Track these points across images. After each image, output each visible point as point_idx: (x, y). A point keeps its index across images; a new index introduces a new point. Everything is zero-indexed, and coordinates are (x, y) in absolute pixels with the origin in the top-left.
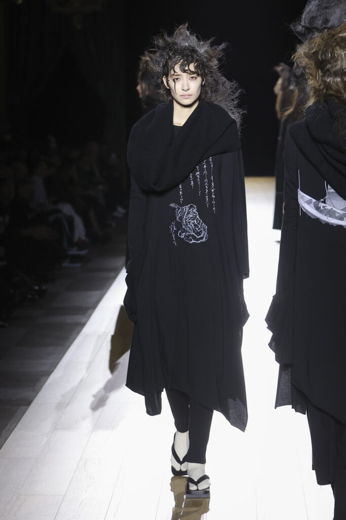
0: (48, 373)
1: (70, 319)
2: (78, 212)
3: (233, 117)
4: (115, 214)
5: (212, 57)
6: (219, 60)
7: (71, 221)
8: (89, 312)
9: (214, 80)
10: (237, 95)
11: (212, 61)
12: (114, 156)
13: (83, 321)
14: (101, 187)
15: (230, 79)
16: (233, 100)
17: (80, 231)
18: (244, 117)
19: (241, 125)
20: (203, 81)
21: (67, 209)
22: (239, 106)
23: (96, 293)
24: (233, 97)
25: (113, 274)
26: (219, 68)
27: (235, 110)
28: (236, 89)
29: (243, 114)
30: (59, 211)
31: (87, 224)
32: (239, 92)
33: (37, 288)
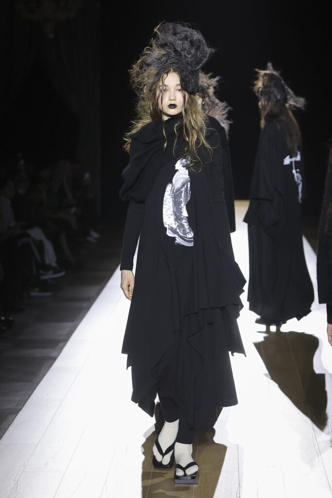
0: (16, 412)
1: (39, 353)
2: (48, 237)
3: (223, 125)
4: (89, 238)
5: (209, 86)
6: (215, 88)
7: (40, 246)
8: (61, 345)
9: (211, 101)
10: (226, 111)
11: (210, 89)
12: (87, 176)
13: (53, 355)
14: (73, 210)
15: (221, 100)
16: (224, 115)
17: (50, 257)
18: (231, 126)
19: (229, 131)
20: (203, 101)
21: (37, 233)
22: (228, 118)
23: (68, 325)
24: (224, 113)
25: (85, 305)
26: (215, 93)
27: (225, 121)
28: (226, 107)
29: (230, 124)
30: (28, 236)
31: (58, 250)
32: (228, 109)
33: (3, 318)
